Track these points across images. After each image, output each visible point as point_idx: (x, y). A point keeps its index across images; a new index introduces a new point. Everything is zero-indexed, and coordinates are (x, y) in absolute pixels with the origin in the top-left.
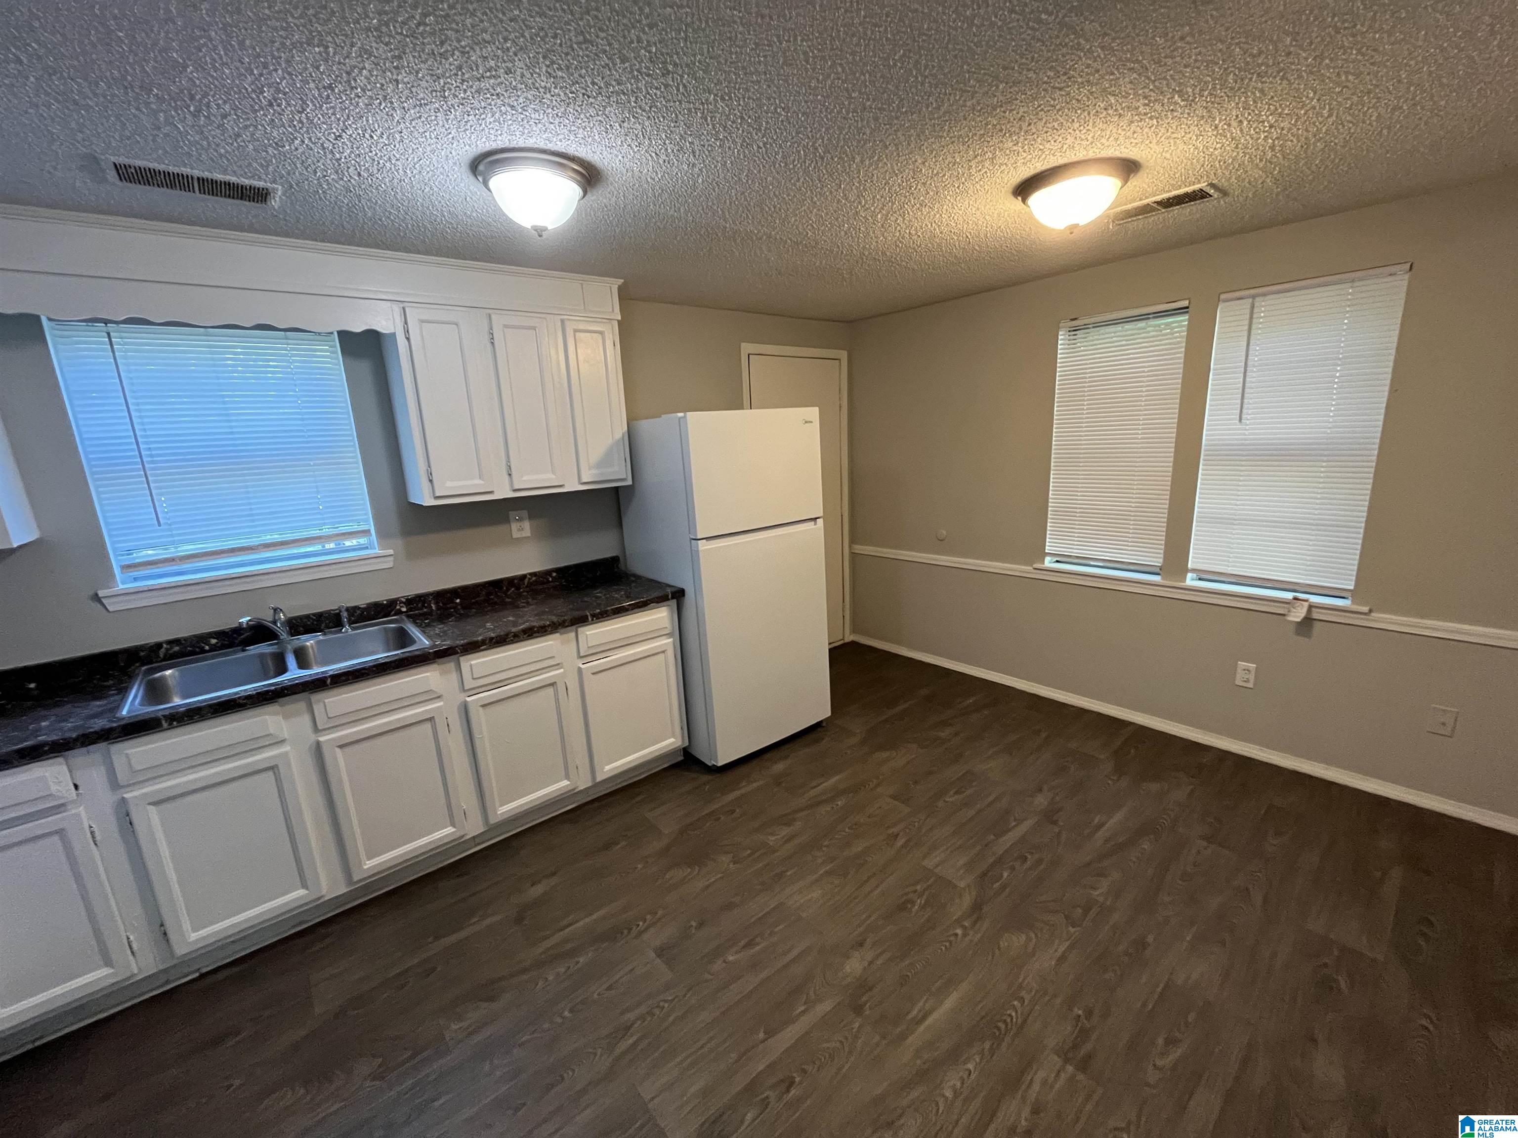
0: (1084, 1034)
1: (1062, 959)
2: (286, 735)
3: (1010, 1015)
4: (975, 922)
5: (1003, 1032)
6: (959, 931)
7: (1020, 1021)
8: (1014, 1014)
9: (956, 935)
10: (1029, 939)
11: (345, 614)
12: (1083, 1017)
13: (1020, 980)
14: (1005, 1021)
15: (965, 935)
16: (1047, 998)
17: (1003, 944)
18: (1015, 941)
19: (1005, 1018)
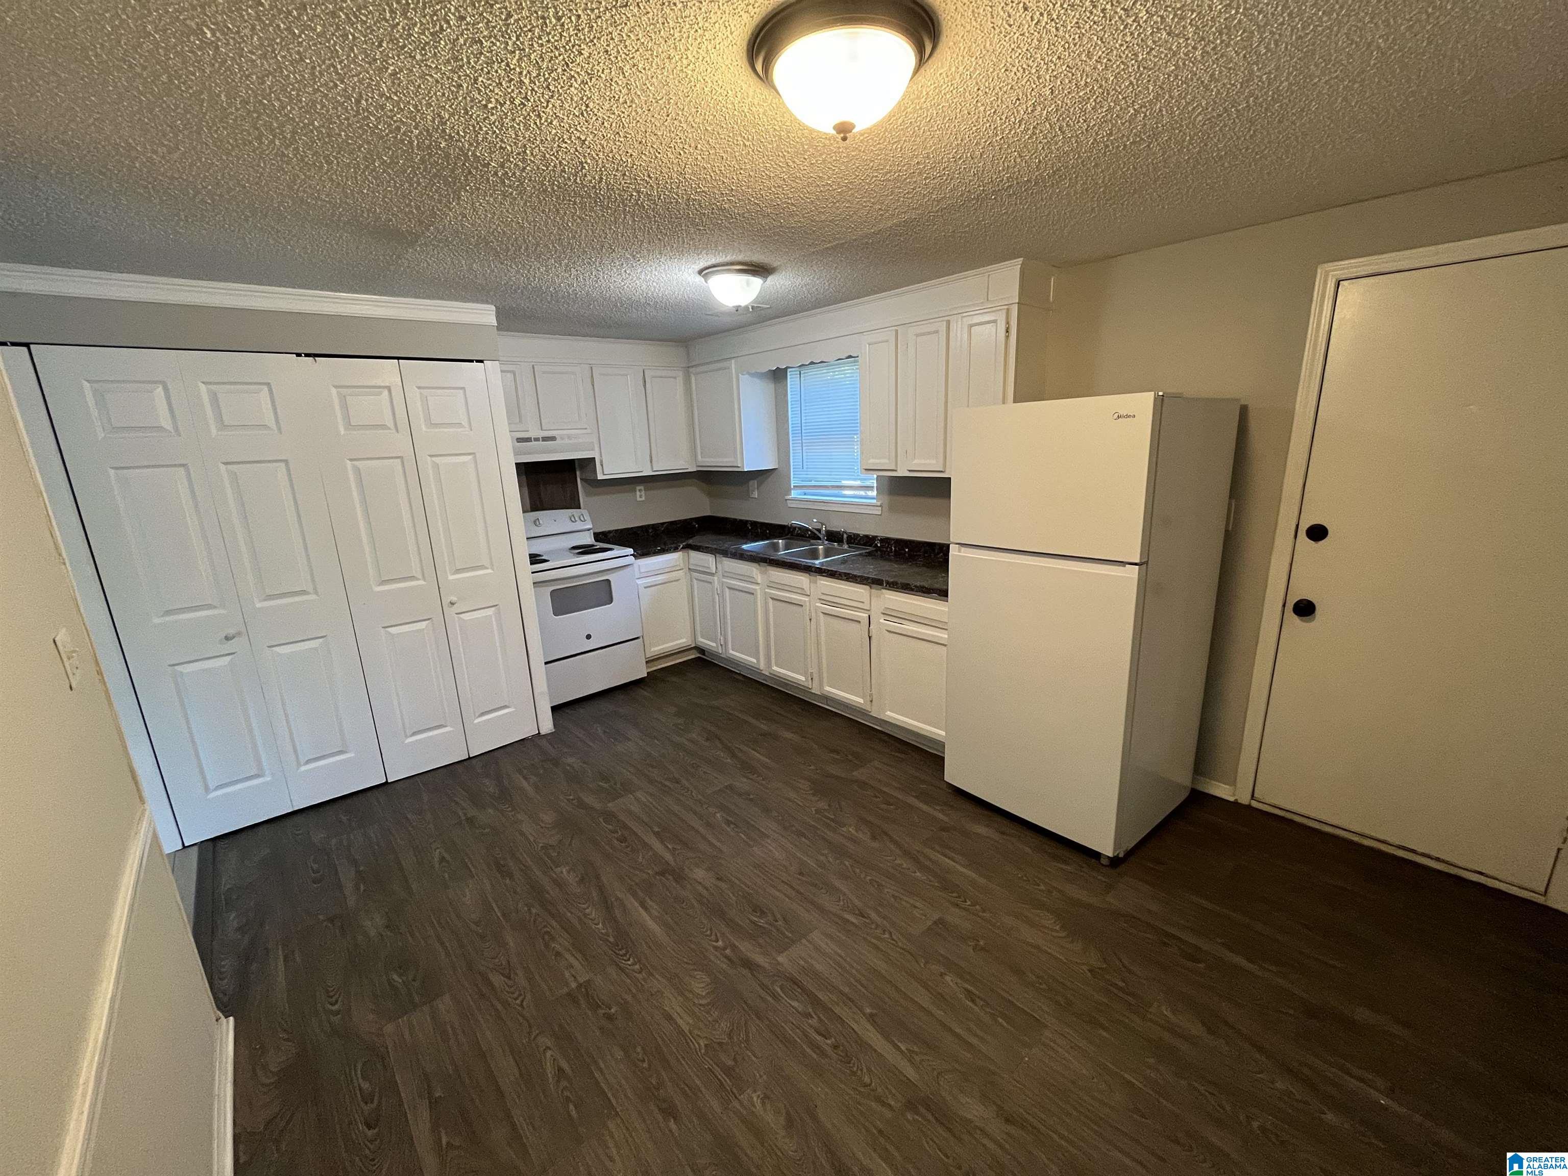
0: (595, 1007)
1: (669, 1018)
2: (759, 581)
3: (629, 960)
4: (729, 959)
5: (617, 951)
6: (720, 943)
7: (620, 964)
8: (629, 963)
9: (717, 941)
10: (699, 996)
11: (845, 536)
12: (607, 1011)
13: (657, 976)
14: (625, 955)
15: (716, 948)
16: (634, 991)
17: (699, 974)
18: (699, 985)
19: (628, 956)
